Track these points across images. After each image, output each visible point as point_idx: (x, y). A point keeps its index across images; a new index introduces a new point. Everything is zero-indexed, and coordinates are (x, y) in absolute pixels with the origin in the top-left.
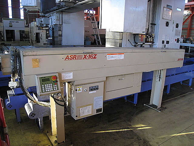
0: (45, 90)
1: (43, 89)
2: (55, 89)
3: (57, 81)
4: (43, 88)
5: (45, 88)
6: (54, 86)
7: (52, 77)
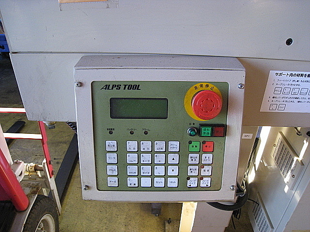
0: (122, 175)
1: (112, 170)
2: (192, 182)
3: (221, 130)
4: (112, 158)
5: (122, 164)
6: (193, 158)
7: (192, 92)
